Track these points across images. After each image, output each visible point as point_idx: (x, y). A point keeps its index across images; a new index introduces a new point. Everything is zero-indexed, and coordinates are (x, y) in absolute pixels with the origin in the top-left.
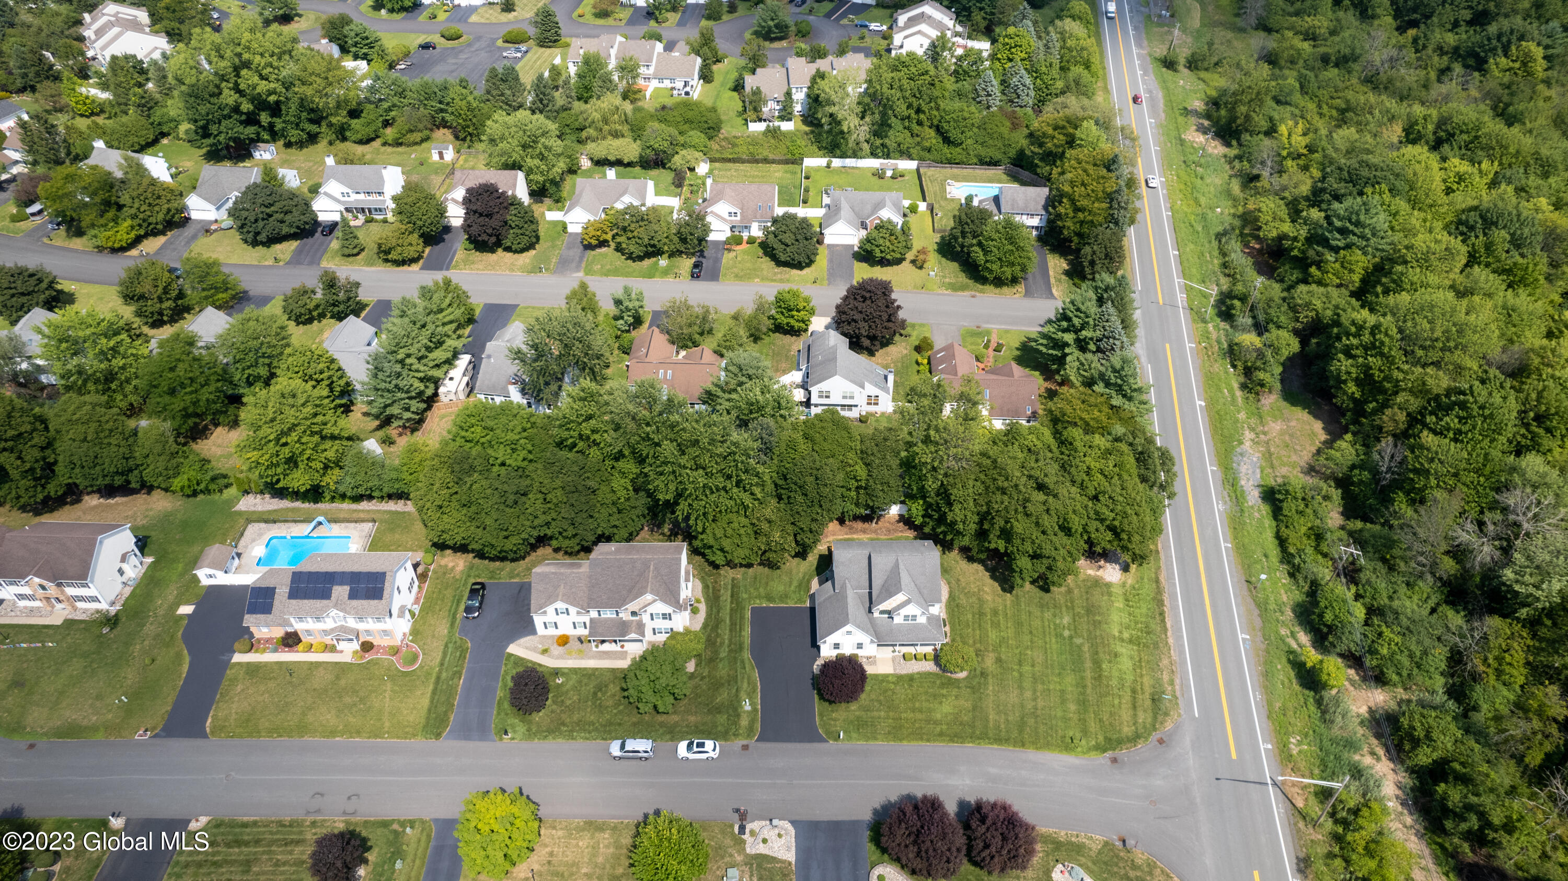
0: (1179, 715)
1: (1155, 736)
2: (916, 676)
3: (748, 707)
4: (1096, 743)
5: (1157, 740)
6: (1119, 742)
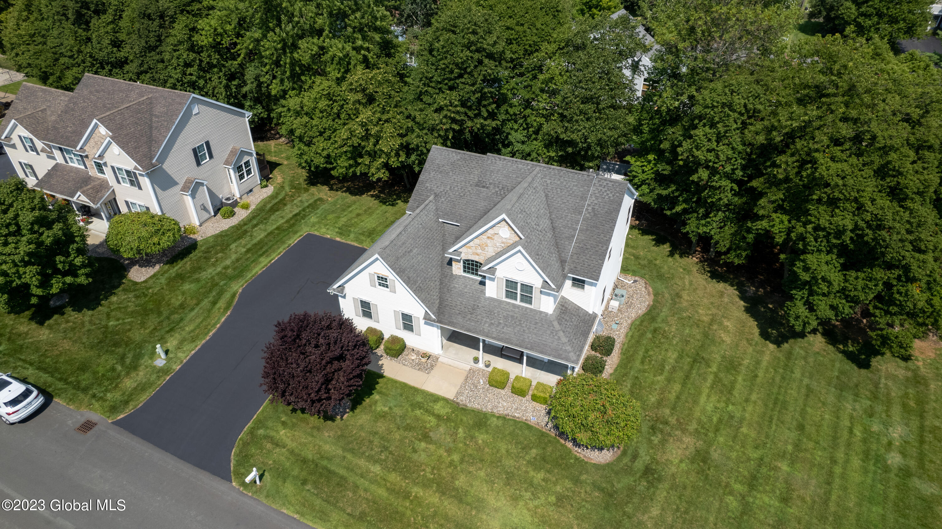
2: (494, 422)
3: (160, 361)
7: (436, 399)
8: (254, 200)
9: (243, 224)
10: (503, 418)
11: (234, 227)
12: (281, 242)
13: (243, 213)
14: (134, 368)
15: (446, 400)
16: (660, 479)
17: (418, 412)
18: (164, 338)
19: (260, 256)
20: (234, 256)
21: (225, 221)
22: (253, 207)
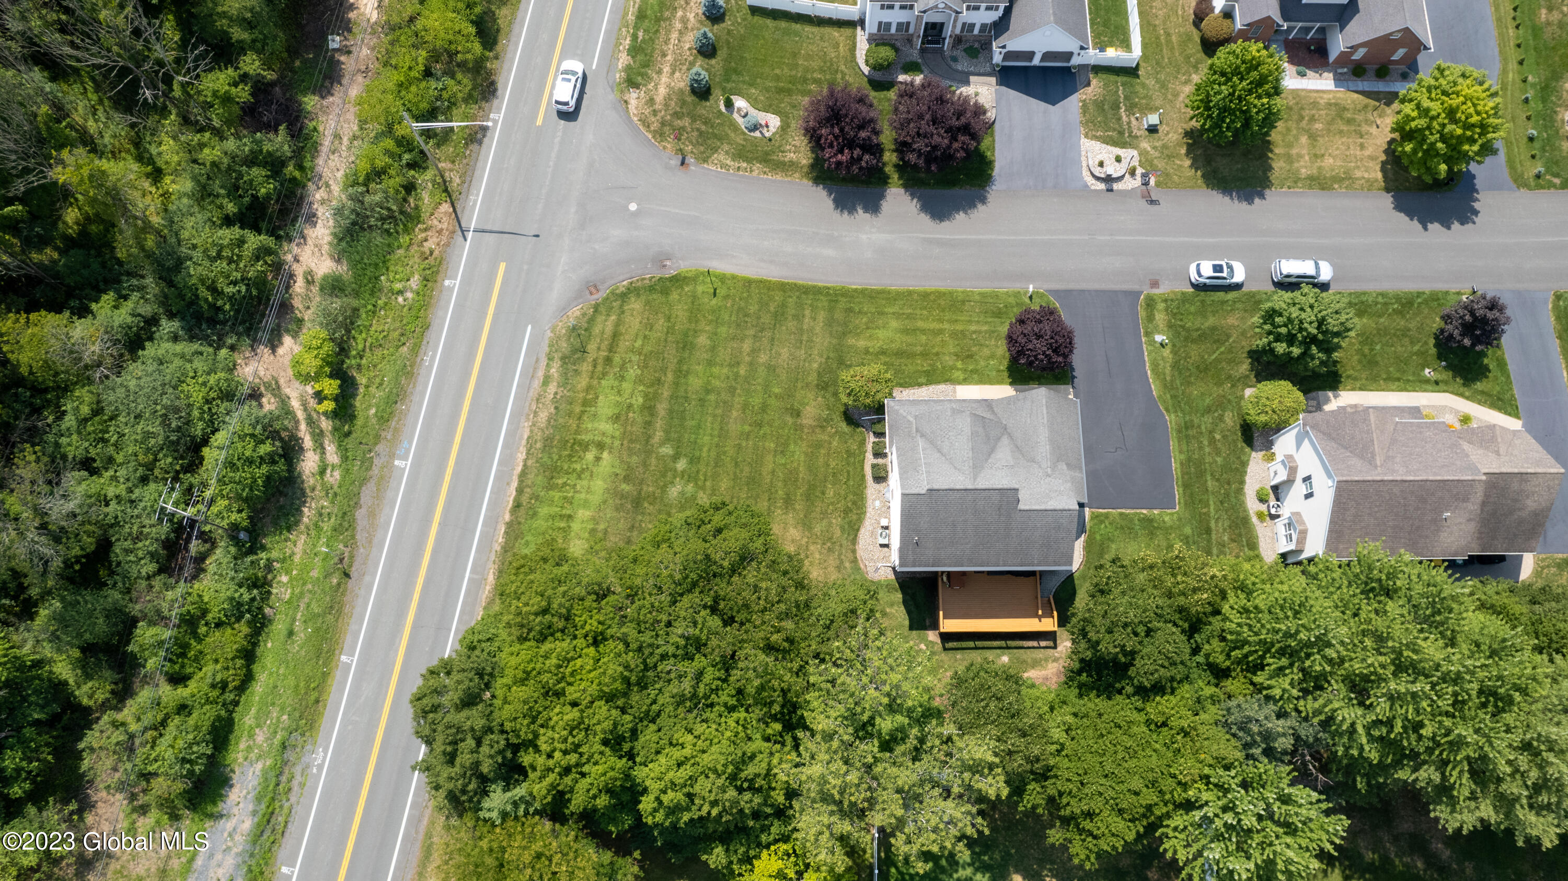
0: (553, 330)
1: (600, 296)
2: (924, 381)
3: (1159, 338)
4: (682, 288)
5: (598, 291)
6: (651, 289)
7: (965, 380)
8: (1262, 530)
9: (1240, 491)
10: (920, 385)
11: (1242, 482)
12: (1186, 486)
13: (1253, 505)
14: (1170, 326)
15: (960, 383)
16: (817, 386)
17: (971, 368)
18: (1174, 352)
19: (1189, 459)
20: (1207, 450)
21: (1257, 487)
22: (1254, 520)
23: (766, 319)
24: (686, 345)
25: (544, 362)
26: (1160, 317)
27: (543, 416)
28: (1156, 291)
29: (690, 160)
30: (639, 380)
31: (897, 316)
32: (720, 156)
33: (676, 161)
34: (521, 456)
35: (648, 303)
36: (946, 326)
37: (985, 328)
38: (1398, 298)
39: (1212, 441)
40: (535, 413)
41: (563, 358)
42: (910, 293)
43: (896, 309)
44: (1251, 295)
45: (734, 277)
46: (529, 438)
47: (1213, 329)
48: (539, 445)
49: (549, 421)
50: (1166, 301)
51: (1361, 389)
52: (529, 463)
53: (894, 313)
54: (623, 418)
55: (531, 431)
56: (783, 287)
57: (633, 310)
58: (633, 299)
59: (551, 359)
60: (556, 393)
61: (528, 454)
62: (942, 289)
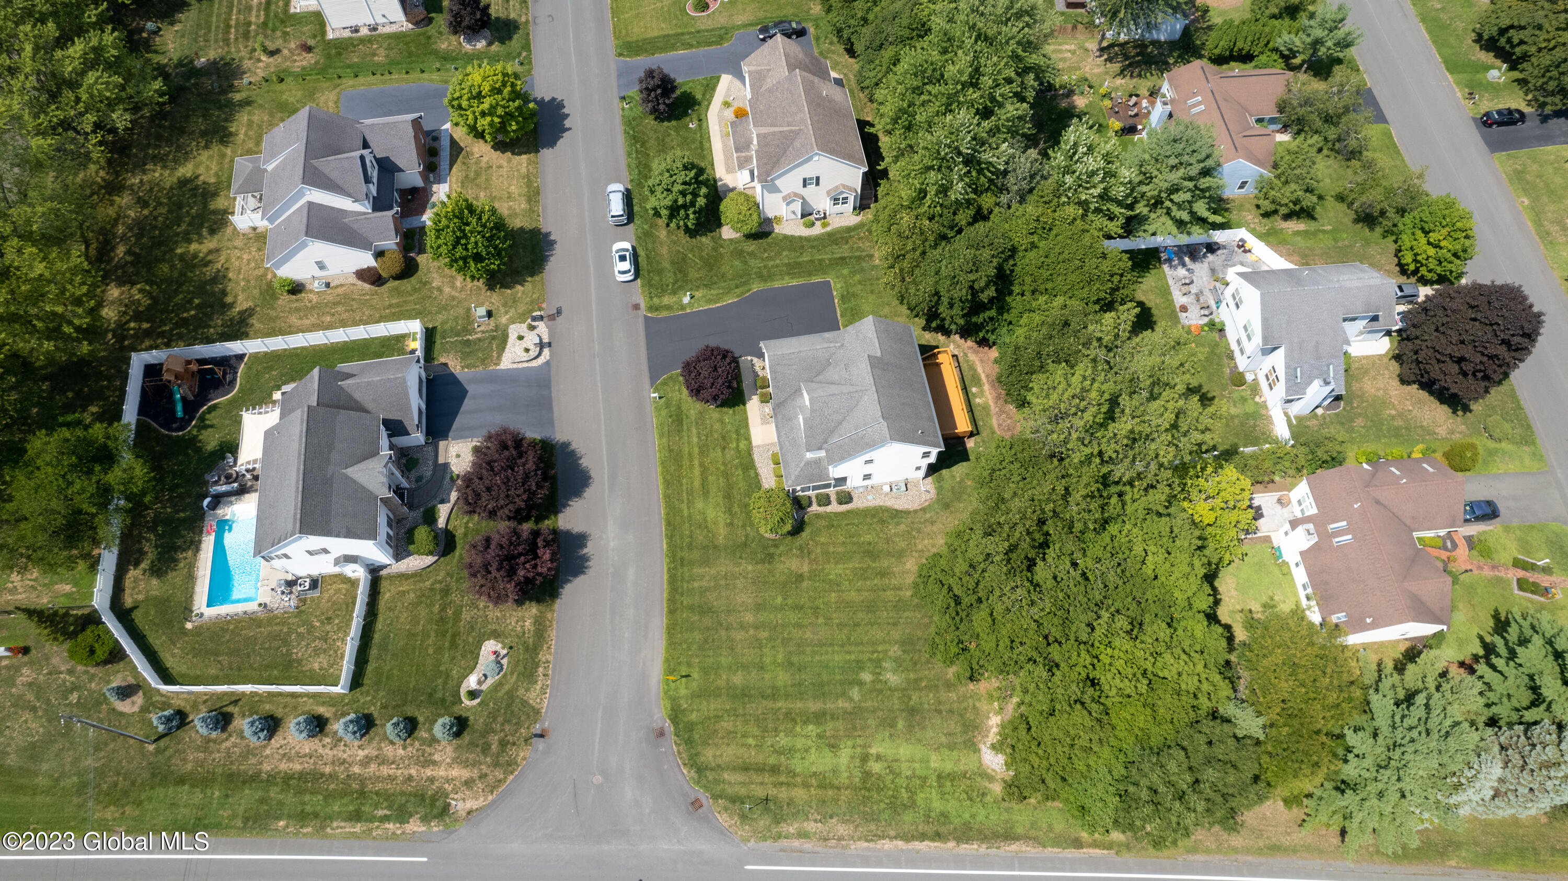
1: (704, 797)
2: (752, 473)
3: (686, 300)
4: (684, 710)
5: (697, 800)
6: (689, 742)
7: (748, 438)
8: (836, 223)
9: (808, 239)
11: (801, 238)
12: (810, 274)
13: (817, 230)
14: (674, 293)
15: (750, 443)
16: (769, 563)
17: (734, 436)
18: (698, 288)
19: (789, 274)
20: (778, 262)
21: (803, 228)
22: (828, 229)
23: (707, 621)
24: (744, 694)
25: (784, 843)
26: (666, 300)
27: (842, 829)
28: (643, 305)
29: (537, 729)
30: (790, 733)
31: (690, 503)
32: (532, 697)
33: (540, 744)
34: (886, 845)
35: (705, 743)
36: (696, 462)
37: (694, 431)
38: (631, 145)
39: (769, 258)
40: (839, 839)
41: (777, 822)
42: (667, 496)
43: (684, 506)
44: (639, 238)
45: (667, 661)
46: (867, 841)
47: (673, 263)
48: (873, 827)
49: (844, 822)
50: (651, 298)
51: (713, 165)
52: (892, 833)
53: (689, 508)
54: (832, 741)
55: (860, 839)
56: (672, 612)
57: (714, 756)
58: (703, 759)
59: (779, 836)
60: (815, 821)
61: (883, 838)
62: (659, 470)
